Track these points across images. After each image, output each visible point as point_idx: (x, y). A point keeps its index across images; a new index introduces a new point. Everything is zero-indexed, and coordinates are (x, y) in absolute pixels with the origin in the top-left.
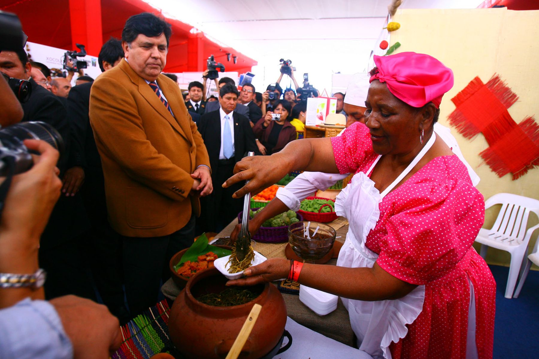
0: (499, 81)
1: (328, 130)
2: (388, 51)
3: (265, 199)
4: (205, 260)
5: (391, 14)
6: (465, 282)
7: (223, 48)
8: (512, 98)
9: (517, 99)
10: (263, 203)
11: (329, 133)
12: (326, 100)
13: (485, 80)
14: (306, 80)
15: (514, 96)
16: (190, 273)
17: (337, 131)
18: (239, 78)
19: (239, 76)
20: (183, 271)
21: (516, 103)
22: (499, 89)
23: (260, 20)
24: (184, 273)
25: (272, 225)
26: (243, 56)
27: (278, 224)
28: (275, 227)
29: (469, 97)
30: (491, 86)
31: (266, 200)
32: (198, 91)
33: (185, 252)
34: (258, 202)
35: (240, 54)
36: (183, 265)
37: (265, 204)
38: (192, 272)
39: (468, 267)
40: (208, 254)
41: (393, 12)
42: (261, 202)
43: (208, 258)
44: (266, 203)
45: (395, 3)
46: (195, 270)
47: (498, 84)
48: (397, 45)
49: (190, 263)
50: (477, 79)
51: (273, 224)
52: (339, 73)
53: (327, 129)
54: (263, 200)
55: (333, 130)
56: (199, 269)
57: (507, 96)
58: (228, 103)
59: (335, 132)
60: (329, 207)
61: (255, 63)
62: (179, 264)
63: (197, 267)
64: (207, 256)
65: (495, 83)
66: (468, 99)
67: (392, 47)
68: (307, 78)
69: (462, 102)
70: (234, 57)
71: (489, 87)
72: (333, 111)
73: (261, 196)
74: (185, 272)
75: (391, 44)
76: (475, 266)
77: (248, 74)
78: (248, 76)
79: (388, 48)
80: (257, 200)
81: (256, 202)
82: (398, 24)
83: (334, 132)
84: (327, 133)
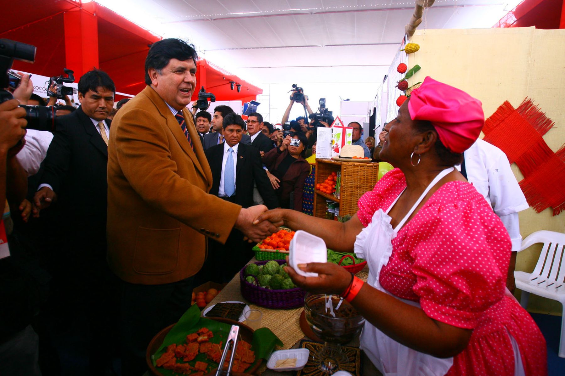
0: (531, 105)
1: (345, 165)
2: (406, 75)
3: (272, 248)
4: (195, 340)
5: (408, 34)
6: (505, 338)
7: (227, 76)
8: (547, 125)
9: (552, 125)
10: (271, 252)
11: (345, 168)
12: (342, 129)
13: (516, 104)
14: (323, 105)
15: (549, 122)
16: (174, 364)
17: (354, 165)
18: (243, 106)
19: (243, 105)
20: (165, 362)
21: (551, 130)
22: (532, 115)
23: (264, 48)
24: (166, 365)
25: (282, 286)
26: (247, 84)
27: (290, 286)
28: (286, 289)
29: (499, 124)
30: (522, 111)
31: (274, 249)
32: (204, 121)
33: (170, 329)
34: (265, 252)
35: (244, 82)
36: (166, 350)
37: (272, 253)
38: (177, 362)
39: (508, 320)
40: (200, 331)
41: (410, 33)
42: (268, 252)
43: (200, 338)
44: (274, 252)
45: (414, 22)
46: (182, 357)
47: (531, 109)
48: (417, 69)
49: (175, 347)
50: (507, 104)
51: (284, 286)
52: (348, 100)
53: (343, 163)
54: (270, 249)
55: (350, 164)
56: (187, 356)
57: (541, 121)
58: (231, 135)
59: (353, 166)
60: (350, 258)
61: (260, 91)
62: (161, 348)
63: (185, 352)
64: (199, 335)
65: (527, 107)
66: (497, 125)
67: (411, 70)
68: (324, 103)
69: (491, 130)
70: (238, 86)
71: (520, 113)
72: (349, 142)
73: (269, 244)
74: (167, 362)
75: (410, 67)
76: (517, 320)
77: (253, 103)
78: (252, 105)
79: (407, 72)
80: (263, 249)
81: (262, 251)
82: (417, 45)
83: (351, 167)
84: (343, 167)
